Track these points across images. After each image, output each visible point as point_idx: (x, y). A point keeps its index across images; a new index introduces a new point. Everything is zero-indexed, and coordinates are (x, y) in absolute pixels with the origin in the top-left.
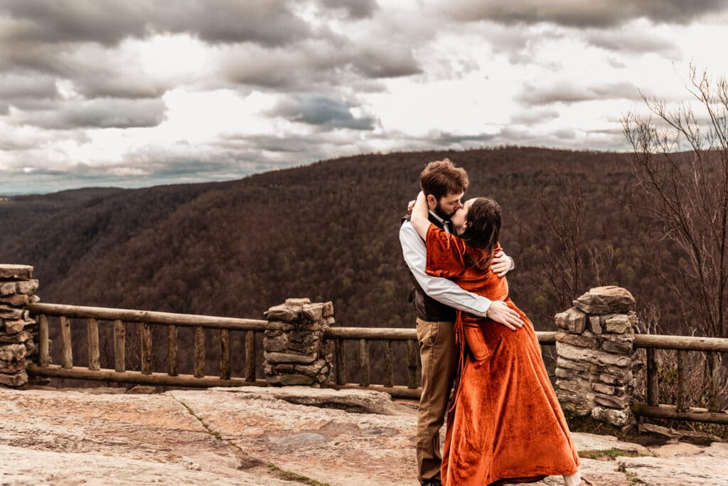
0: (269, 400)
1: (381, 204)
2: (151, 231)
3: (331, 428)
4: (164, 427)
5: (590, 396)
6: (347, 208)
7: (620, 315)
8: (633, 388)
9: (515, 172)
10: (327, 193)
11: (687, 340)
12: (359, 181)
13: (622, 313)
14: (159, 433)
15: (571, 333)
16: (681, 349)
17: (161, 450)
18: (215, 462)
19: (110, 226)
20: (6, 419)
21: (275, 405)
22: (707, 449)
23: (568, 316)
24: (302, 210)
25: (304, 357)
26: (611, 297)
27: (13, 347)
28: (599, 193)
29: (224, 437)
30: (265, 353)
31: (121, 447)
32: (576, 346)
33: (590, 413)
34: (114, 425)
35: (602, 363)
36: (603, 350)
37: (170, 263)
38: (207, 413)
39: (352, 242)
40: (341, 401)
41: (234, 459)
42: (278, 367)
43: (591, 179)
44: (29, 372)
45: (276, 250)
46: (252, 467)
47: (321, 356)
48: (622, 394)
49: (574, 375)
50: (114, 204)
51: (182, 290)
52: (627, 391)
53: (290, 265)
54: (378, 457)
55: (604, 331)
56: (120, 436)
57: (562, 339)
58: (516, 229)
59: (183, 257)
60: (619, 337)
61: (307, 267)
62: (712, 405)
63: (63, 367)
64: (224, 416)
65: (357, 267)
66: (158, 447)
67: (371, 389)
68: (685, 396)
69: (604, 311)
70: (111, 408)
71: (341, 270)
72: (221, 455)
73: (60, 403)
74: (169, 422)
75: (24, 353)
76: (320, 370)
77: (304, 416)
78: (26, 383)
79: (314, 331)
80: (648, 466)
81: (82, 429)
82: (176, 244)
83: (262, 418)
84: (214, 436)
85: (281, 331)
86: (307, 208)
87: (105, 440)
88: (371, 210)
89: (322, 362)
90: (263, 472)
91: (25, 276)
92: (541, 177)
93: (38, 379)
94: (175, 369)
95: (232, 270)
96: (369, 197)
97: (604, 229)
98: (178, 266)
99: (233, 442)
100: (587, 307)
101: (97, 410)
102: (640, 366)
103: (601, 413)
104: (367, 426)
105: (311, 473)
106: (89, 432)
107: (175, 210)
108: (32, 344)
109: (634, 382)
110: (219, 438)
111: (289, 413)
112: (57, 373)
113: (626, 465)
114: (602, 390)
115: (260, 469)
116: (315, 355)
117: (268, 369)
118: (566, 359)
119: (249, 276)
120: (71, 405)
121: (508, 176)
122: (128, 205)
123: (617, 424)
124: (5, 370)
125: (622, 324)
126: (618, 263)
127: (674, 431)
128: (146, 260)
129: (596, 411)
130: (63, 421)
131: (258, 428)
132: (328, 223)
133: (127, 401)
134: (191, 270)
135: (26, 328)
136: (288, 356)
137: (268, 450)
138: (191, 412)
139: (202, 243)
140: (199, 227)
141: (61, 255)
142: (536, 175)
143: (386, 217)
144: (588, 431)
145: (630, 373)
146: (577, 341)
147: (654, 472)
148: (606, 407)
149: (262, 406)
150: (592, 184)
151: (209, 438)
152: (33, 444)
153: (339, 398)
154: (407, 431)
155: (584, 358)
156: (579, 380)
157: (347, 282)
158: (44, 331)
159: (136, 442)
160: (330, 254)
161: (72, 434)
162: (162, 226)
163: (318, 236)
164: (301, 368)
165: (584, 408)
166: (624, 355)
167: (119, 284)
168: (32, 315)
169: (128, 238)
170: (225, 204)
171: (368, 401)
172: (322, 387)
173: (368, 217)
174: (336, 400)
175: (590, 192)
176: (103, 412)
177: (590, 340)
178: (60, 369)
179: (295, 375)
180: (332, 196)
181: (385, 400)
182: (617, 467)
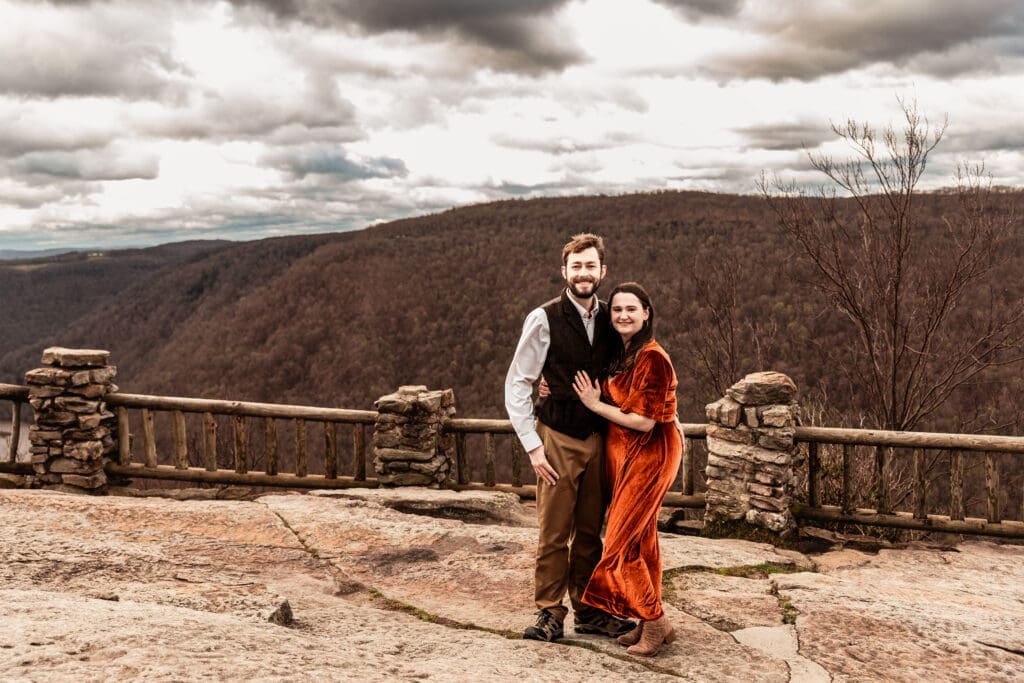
0: (376, 508)
1: (522, 257)
2: (263, 289)
3: (444, 543)
4: (254, 543)
5: (745, 498)
6: (485, 262)
7: (779, 406)
8: (793, 488)
9: (675, 220)
10: (461, 244)
11: (854, 433)
12: (498, 231)
13: (782, 403)
14: (247, 551)
15: (724, 426)
16: (848, 443)
17: (248, 573)
18: (309, 588)
19: (217, 284)
20: (73, 536)
21: (383, 515)
22: (873, 559)
23: (720, 408)
24: (433, 264)
25: (420, 453)
26: (770, 386)
27: (87, 444)
28: (769, 243)
29: (323, 555)
30: (376, 448)
31: (203, 570)
32: (730, 441)
33: (744, 517)
34: (197, 541)
35: (758, 460)
36: (759, 446)
37: (285, 325)
38: (304, 526)
39: (490, 300)
40: (462, 505)
41: (330, 582)
42: (390, 465)
43: (758, 227)
44: (107, 471)
45: (405, 310)
46: (352, 592)
47: (440, 452)
48: (781, 495)
49: (727, 474)
50: (222, 258)
51: (299, 355)
52: (786, 492)
53: (421, 326)
54: (496, 580)
55: (761, 424)
56: (203, 555)
57: (714, 433)
58: (676, 284)
59: (299, 319)
60: (778, 431)
61: (439, 329)
62: (881, 505)
63: (146, 465)
64: (324, 529)
65: (496, 329)
66: (245, 568)
67: (497, 490)
68: (851, 496)
69: (762, 401)
70: (195, 519)
71: (478, 331)
72: (317, 578)
73: (137, 513)
74: (260, 536)
75: (101, 451)
76: (439, 467)
77: (414, 529)
78: (104, 485)
79: (431, 424)
80: (804, 588)
81: (160, 546)
82: (291, 304)
83: (367, 531)
84: (310, 554)
85: (394, 424)
86: (439, 262)
87: (185, 561)
88: (512, 263)
89: (441, 458)
90: (364, 600)
91: (99, 363)
92: (703, 225)
93: (118, 481)
94: (273, 467)
95: (355, 332)
96: (509, 249)
97: (774, 283)
98: (293, 329)
99: (332, 561)
100: (742, 397)
101: (178, 522)
102: (801, 462)
103: (756, 516)
104: (487, 540)
105: (418, 600)
106: (167, 551)
107: (290, 265)
108: (110, 441)
109: (794, 481)
110: (316, 556)
111: (398, 525)
112: (140, 472)
113: (779, 586)
114: (757, 491)
115: (360, 596)
116: (433, 451)
117: (379, 467)
118: (718, 456)
119: (374, 339)
120: (148, 515)
121: (667, 224)
122: (237, 260)
123: (775, 528)
124: (79, 471)
125: (781, 416)
126: (789, 322)
127: (838, 535)
128: (258, 322)
129: (751, 514)
130: (139, 536)
131: (362, 542)
132: (463, 279)
133: (214, 511)
134: (309, 333)
135: (103, 422)
136: (402, 452)
137: (371, 571)
138: (286, 524)
139: (322, 302)
140: (315, 285)
141: (163, 317)
142: (698, 223)
143: (529, 271)
144: (742, 537)
145: (790, 471)
146: (730, 436)
147: (809, 594)
148: (763, 510)
149: (368, 517)
150: (759, 233)
151: (305, 556)
152: (101, 568)
153: (460, 502)
154: (531, 546)
155: (738, 454)
156: (733, 479)
157: (485, 345)
158: (123, 426)
159: (220, 563)
160: (467, 314)
161: (147, 554)
162: (275, 283)
163: (452, 293)
164: (416, 465)
165: (738, 511)
166: (783, 451)
167: (228, 349)
168: (109, 408)
169: (238, 297)
170: (347, 258)
171: (493, 505)
172: (441, 489)
173: (508, 272)
174: (456, 505)
175: (759, 242)
176: (185, 524)
177: (745, 434)
178: (142, 468)
179: (411, 474)
180: (467, 248)
181: (512, 504)
182: (769, 588)
